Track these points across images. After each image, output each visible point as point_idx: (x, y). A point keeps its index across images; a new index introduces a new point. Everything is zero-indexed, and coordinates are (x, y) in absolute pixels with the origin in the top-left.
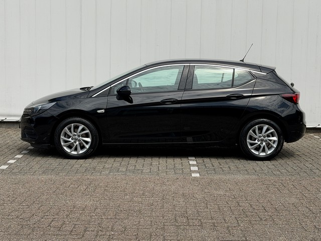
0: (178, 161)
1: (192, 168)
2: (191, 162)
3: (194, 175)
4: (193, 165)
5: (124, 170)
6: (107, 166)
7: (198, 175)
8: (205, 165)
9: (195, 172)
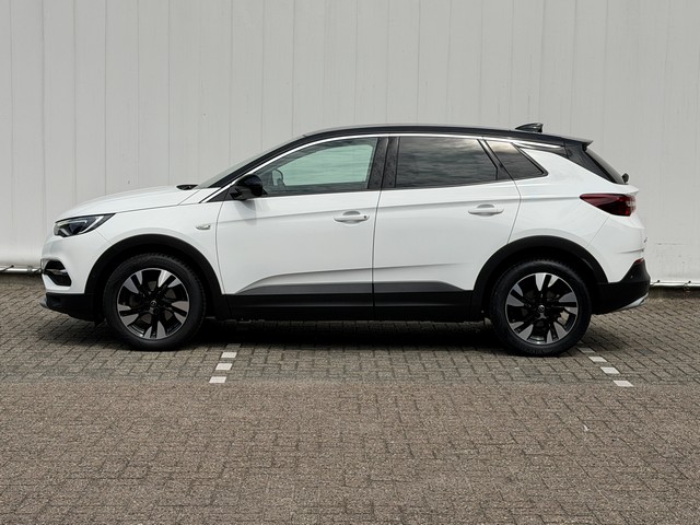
0: (200, 352)
1: (221, 367)
2: (226, 355)
3: (214, 380)
4: (226, 360)
5: (77, 370)
6: (47, 362)
7: (222, 380)
8: (251, 359)
9: (221, 373)
